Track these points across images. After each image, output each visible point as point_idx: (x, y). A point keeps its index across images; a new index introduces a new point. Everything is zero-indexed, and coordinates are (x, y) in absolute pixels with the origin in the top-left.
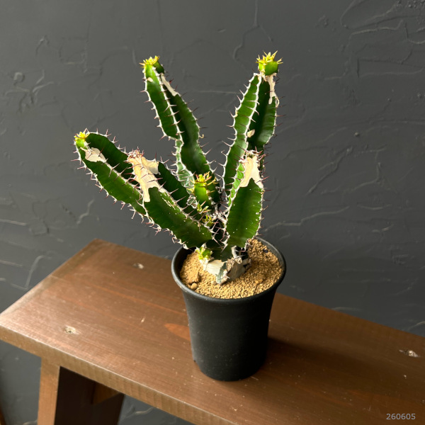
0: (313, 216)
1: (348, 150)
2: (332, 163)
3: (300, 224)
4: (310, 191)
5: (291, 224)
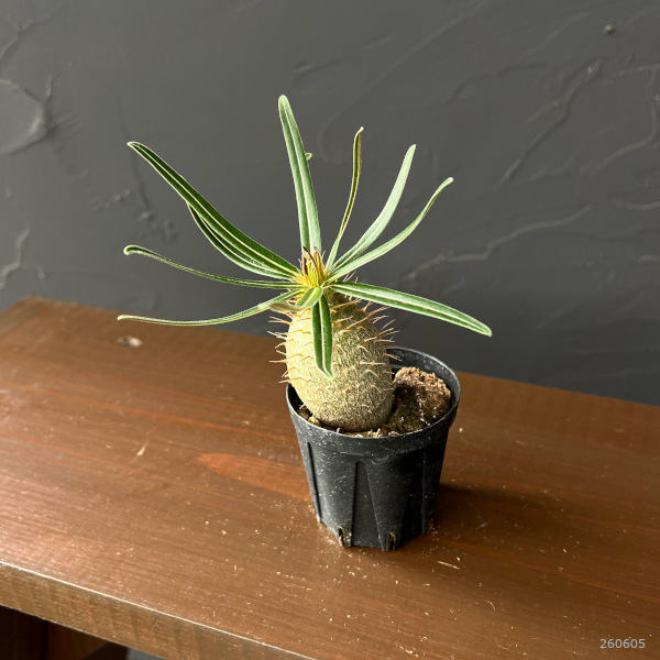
0: (513, 235)
1: (590, 70)
2: (555, 104)
3: (484, 256)
4: (507, 175)
5: (467, 257)
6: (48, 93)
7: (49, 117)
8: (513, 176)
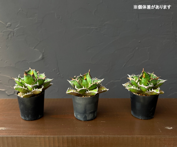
1: (137, 48)
2: (131, 54)
6: (43, 52)
7: (43, 56)
8: (124, 66)
